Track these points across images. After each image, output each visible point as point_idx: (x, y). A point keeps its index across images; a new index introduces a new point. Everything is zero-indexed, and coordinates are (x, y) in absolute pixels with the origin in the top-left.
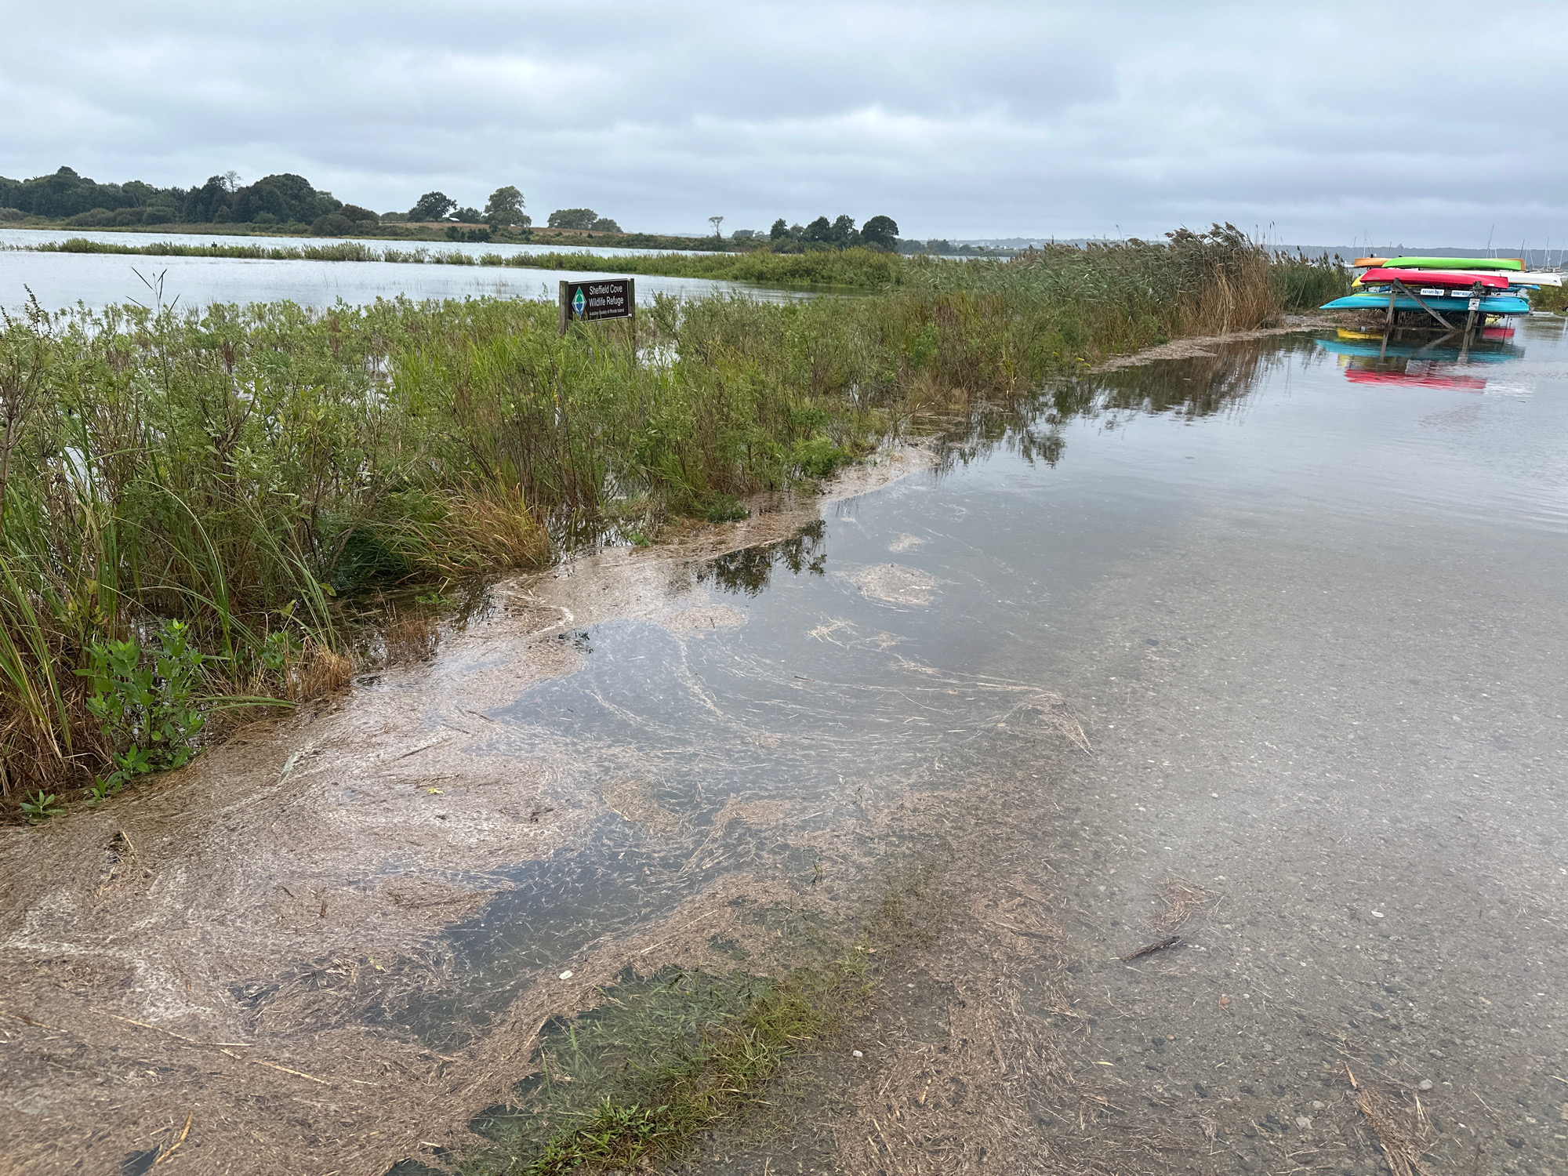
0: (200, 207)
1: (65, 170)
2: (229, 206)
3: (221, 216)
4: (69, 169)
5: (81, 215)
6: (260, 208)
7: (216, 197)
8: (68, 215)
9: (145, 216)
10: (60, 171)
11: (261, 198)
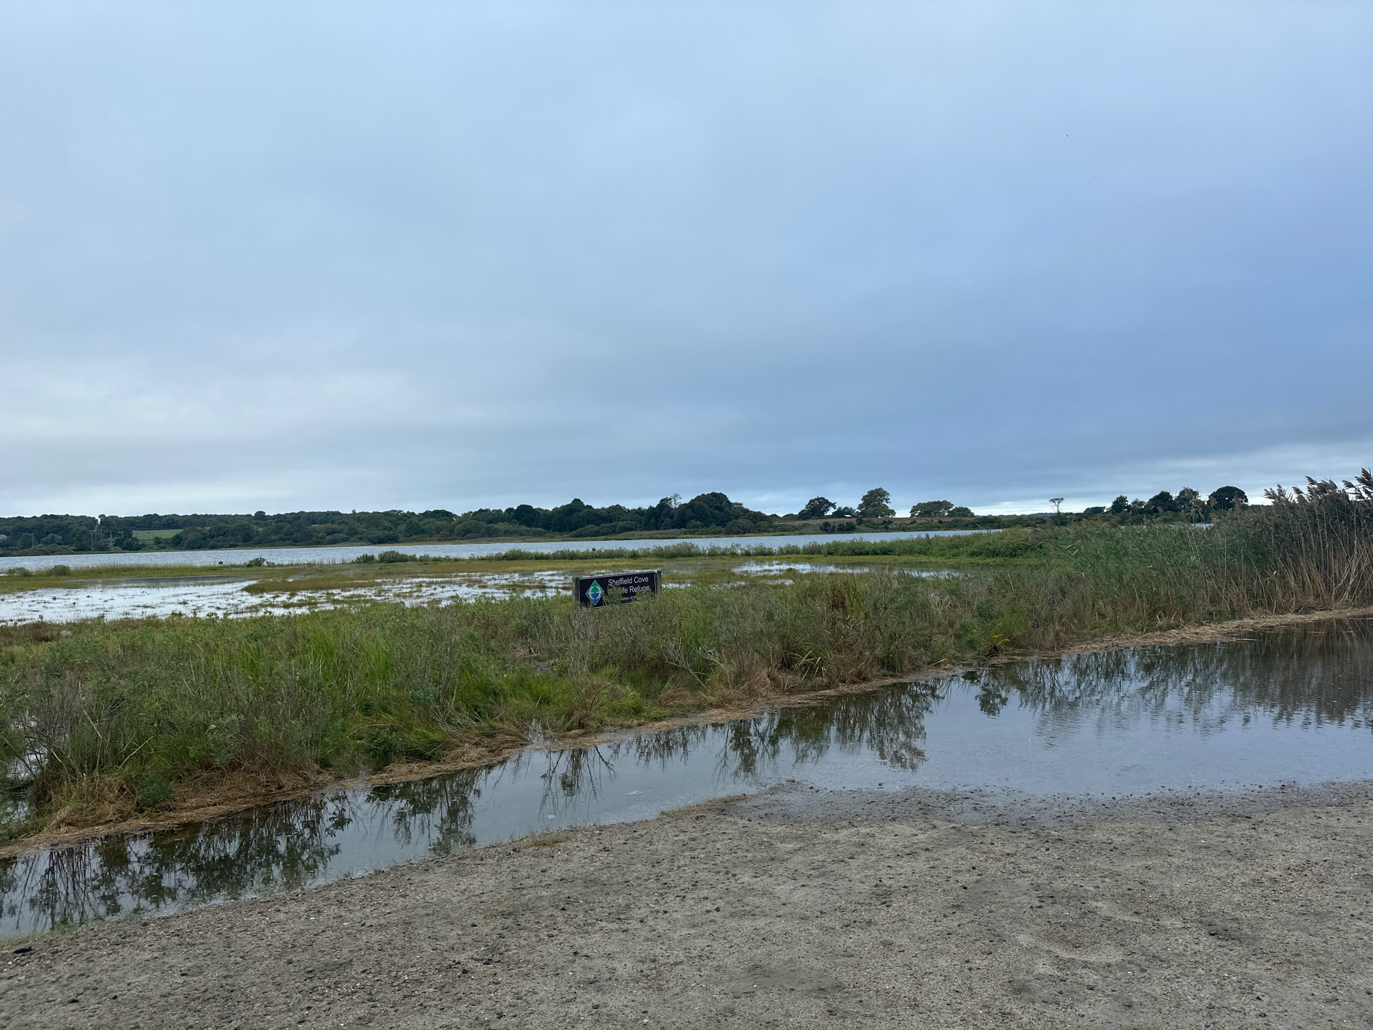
0: (653, 520)
1: (577, 501)
2: (672, 518)
3: (666, 525)
4: (579, 500)
5: (579, 530)
6: (692, 518)
7: (664, 512)
8: (571, 530)
9: (617, 528)
10: (573, 501)
11: (693, 511)
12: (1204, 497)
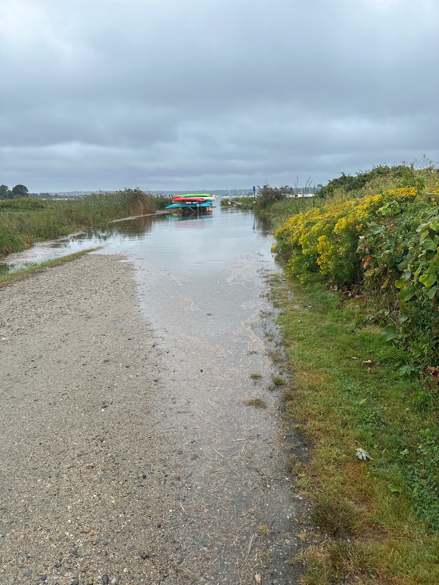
12: (11, 189)
